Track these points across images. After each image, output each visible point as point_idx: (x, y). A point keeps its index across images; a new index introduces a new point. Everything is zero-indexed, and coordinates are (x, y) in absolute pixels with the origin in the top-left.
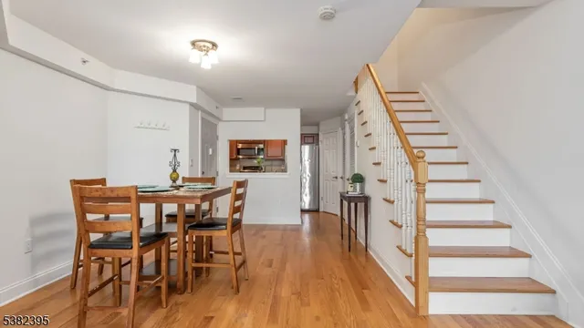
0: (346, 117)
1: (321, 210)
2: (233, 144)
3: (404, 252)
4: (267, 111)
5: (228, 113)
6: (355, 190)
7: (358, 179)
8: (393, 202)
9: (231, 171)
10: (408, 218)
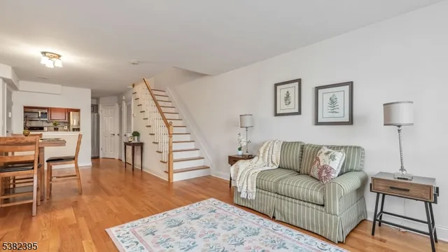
0: (124, 98)
1: (101, 156)
3: (164, 162)
6: (134, 140)
7: (136, 134)
8: (157, 143)
10: (165, 148)
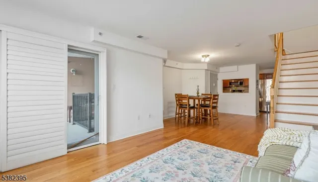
2: (225, 82)
4: (239, 66)
5: (222, 69)
9: (223, 92)
